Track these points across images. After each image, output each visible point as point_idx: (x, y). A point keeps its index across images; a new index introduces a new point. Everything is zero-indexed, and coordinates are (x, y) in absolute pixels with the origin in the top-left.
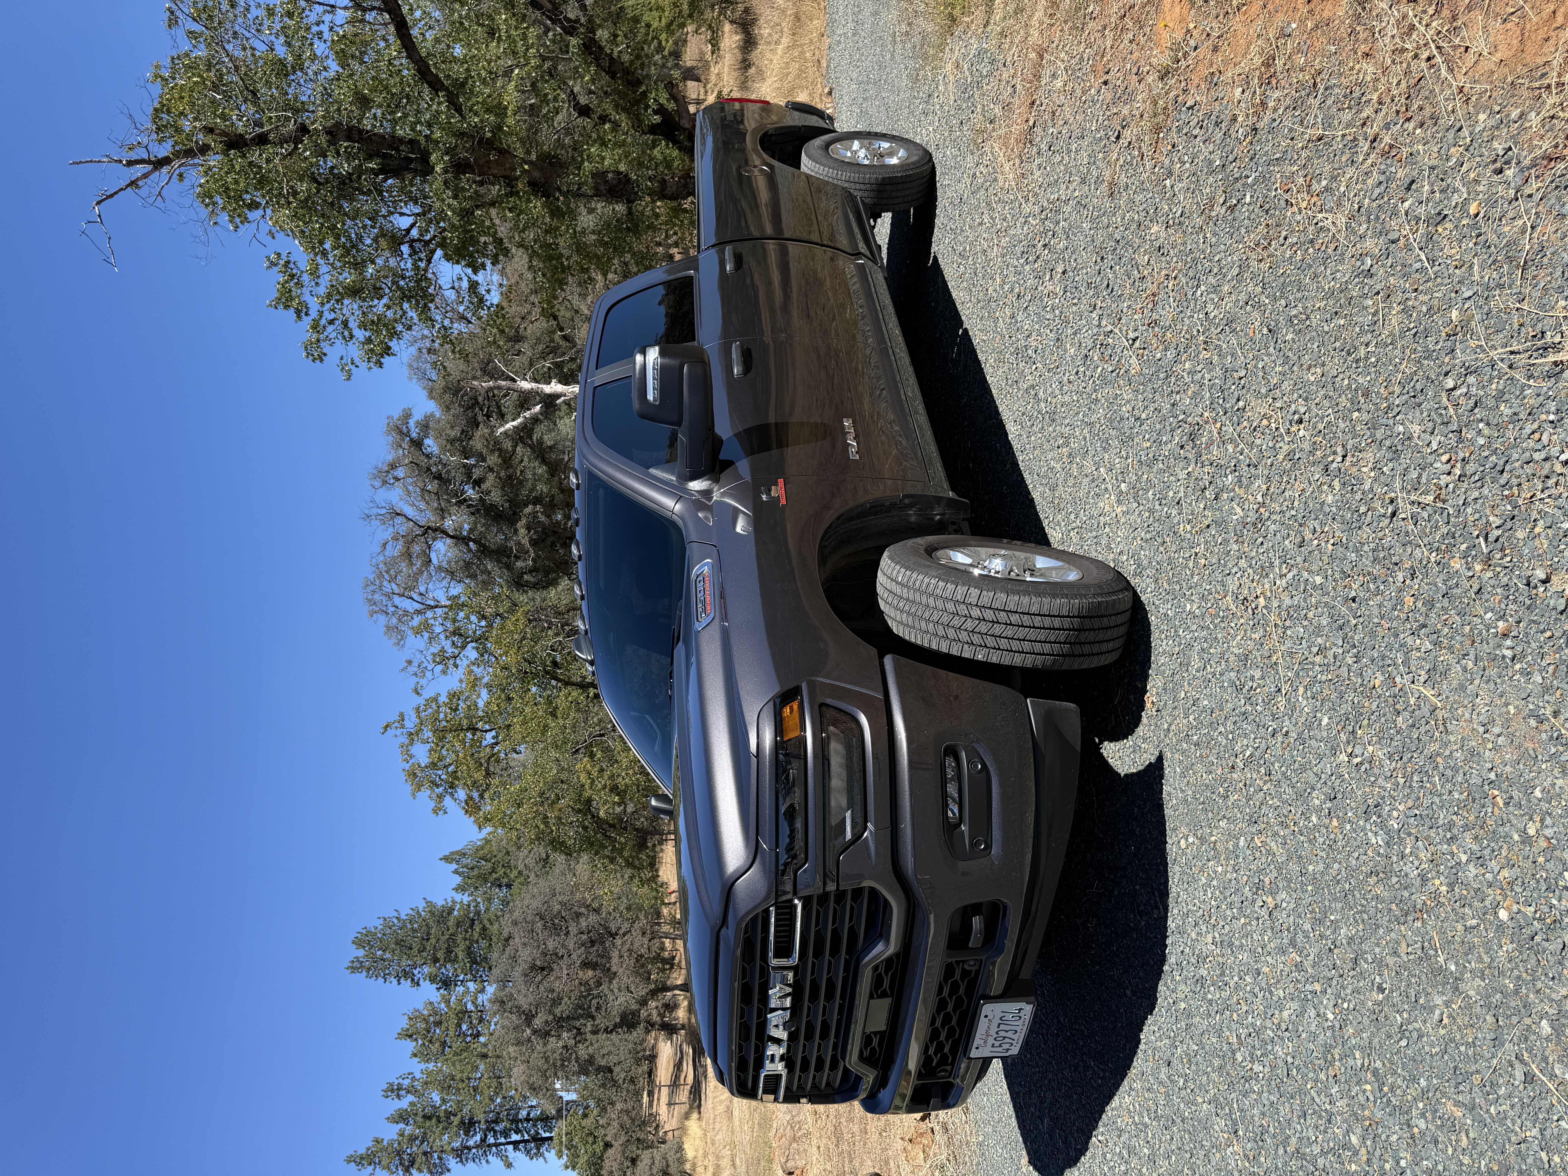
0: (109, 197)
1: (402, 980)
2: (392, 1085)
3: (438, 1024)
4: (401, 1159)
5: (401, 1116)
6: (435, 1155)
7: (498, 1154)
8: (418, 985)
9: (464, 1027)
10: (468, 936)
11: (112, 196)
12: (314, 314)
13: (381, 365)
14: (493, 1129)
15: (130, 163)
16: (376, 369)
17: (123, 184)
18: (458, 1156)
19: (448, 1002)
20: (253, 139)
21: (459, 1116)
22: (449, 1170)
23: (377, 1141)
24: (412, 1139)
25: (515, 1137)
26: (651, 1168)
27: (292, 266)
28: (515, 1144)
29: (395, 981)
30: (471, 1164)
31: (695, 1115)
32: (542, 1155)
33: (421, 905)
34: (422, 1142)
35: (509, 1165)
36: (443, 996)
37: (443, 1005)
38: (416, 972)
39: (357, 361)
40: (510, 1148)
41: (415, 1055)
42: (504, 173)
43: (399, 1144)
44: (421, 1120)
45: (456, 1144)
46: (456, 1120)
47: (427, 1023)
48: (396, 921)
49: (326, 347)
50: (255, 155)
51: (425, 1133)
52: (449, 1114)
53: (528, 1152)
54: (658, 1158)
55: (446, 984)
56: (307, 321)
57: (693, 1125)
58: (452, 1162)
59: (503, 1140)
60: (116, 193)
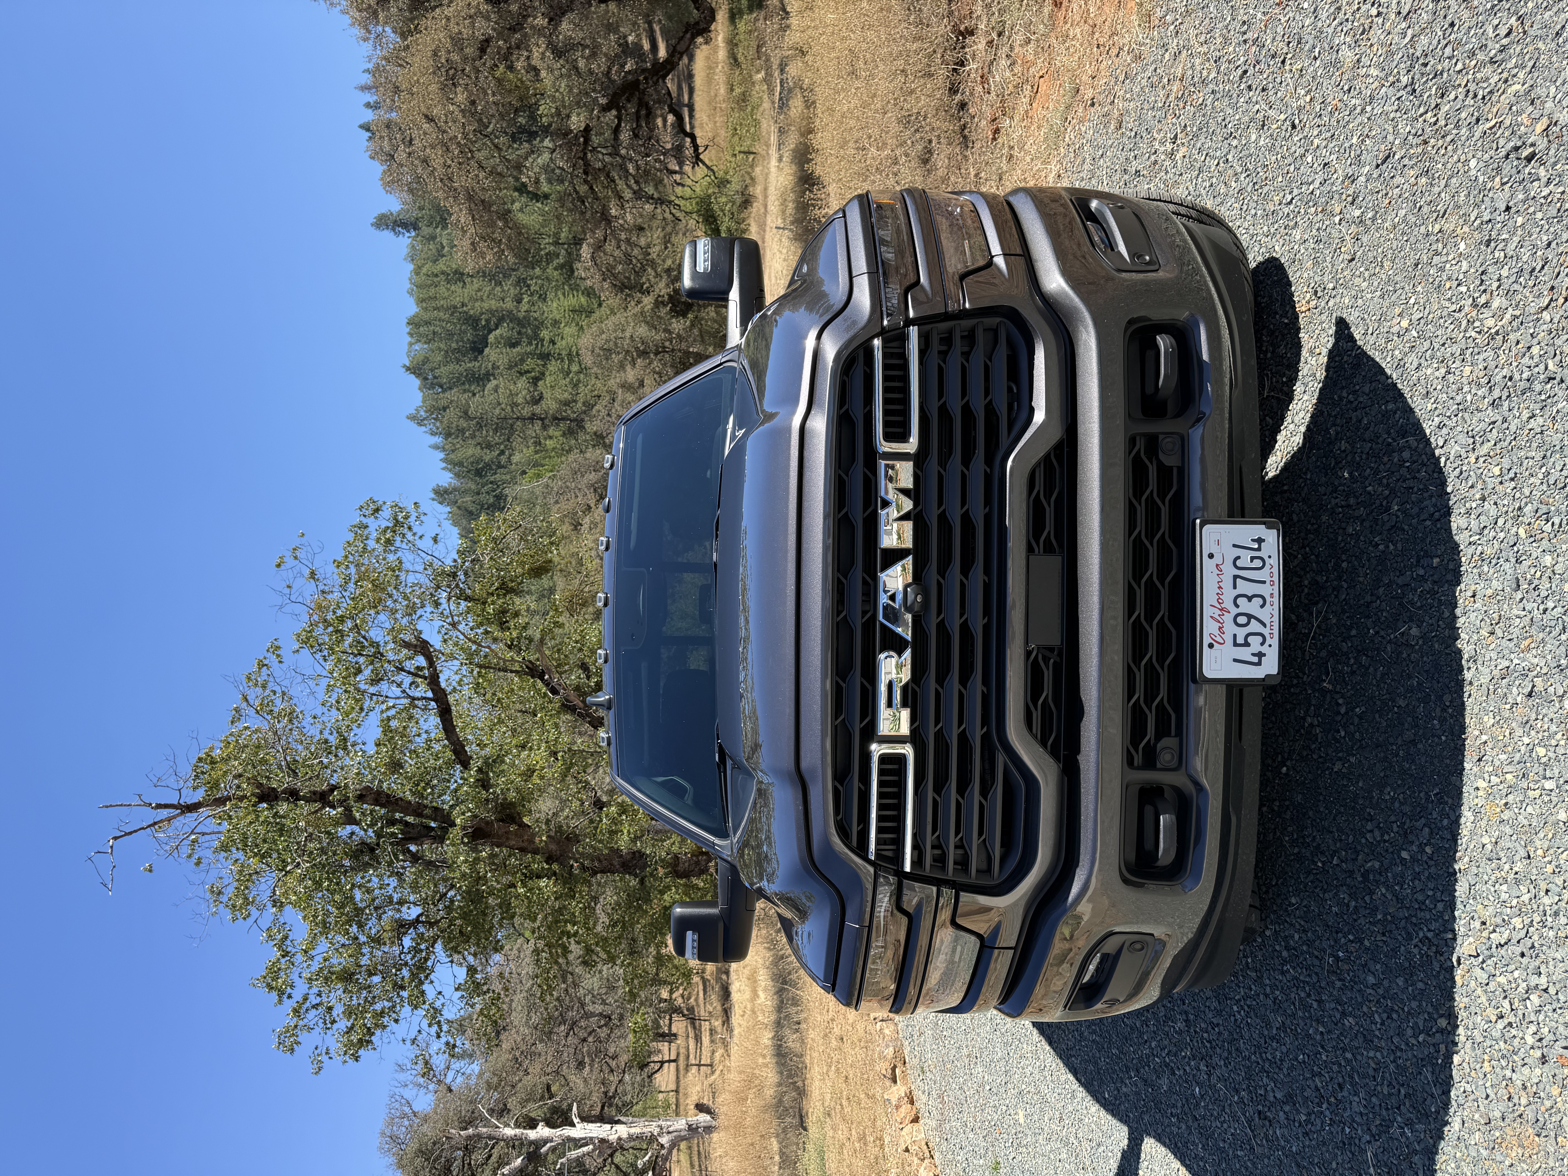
0: (127, 834)
11: (130, 833)
12: (298, 996)
13: (357, 1059)
15: (159, 806)
16: (351, 1062)
17: (145, 825)
20: (284, 792)
27: (288, 942)
39: (333, 1053)
42: (521, 844)
49: (303, 1036)
50: (283, 807)
56: (289, 1005)
60: (135, 831)
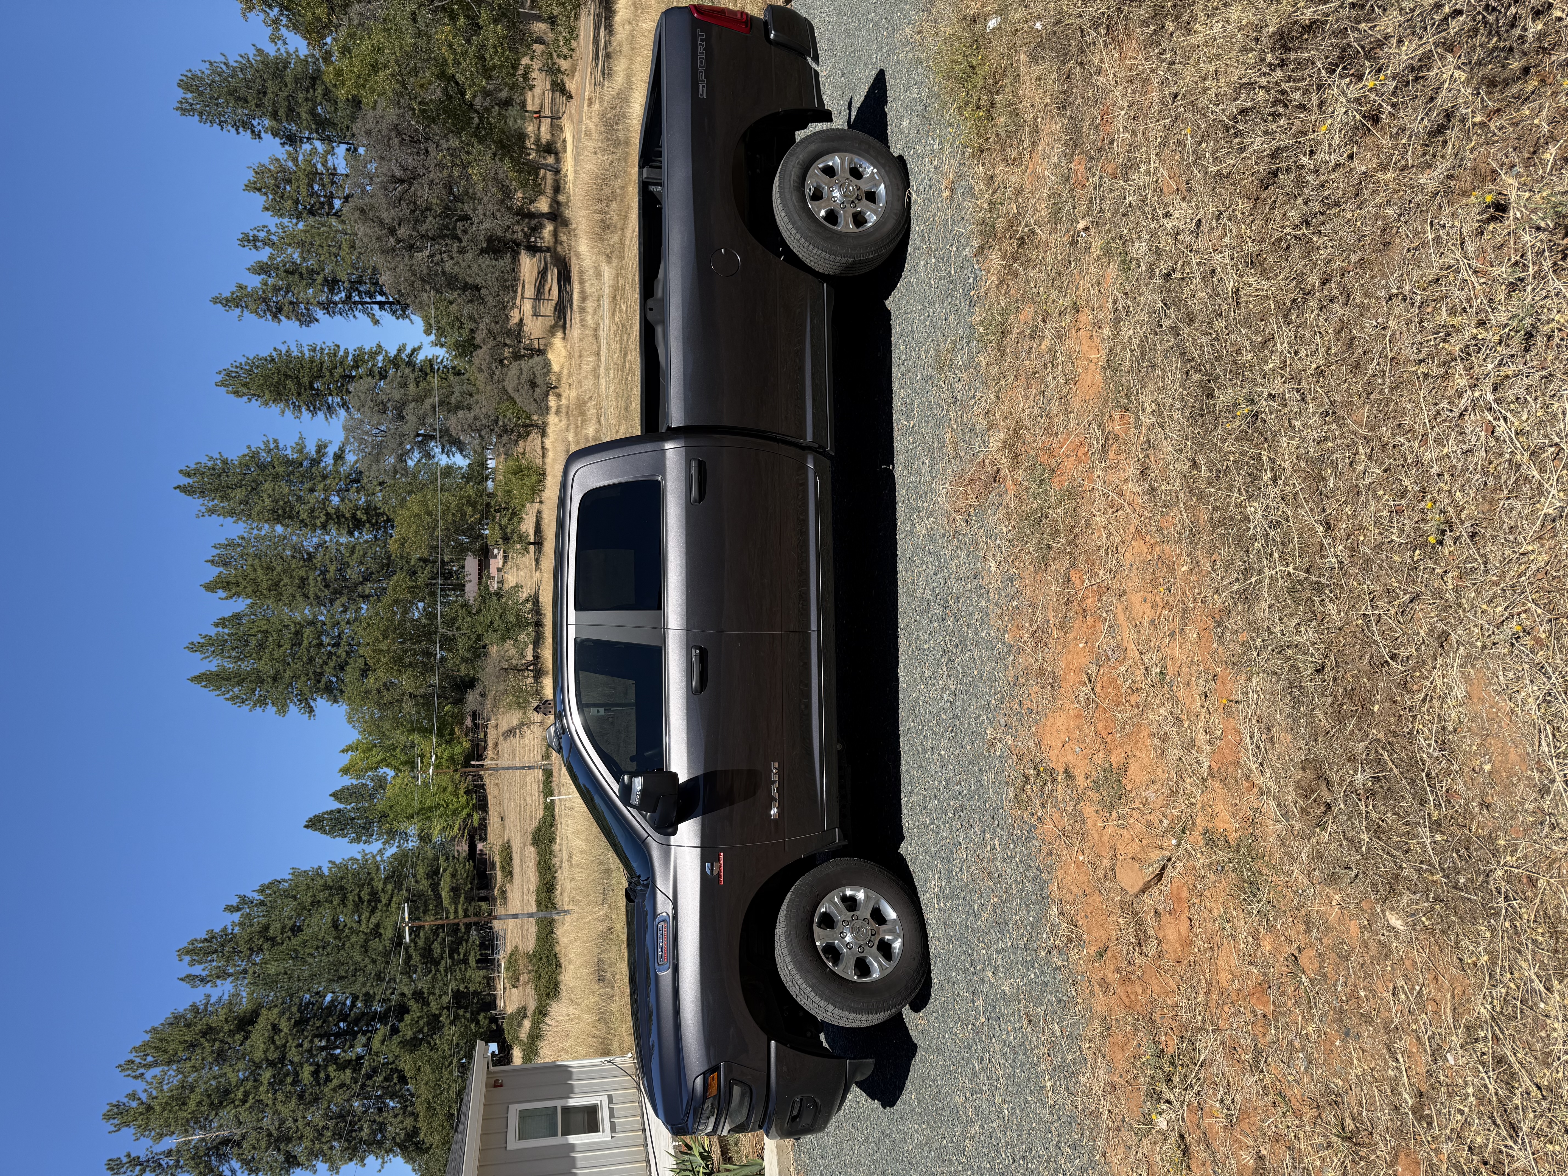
1: (241, 129)
2: (247, 235)
3: (289, 181)
4: (268, 306)
5: (262, 269)
6: (302, 306)
7: (364, 311)
8: (260, 137)
9: (316, 187)
10: (309, 96)
14: (357, 289)
18: (324, 308)
19: (295, 160)
21: (322, 275)
22: (317, 320)
23: (241, 287)
24: (276, 289)
25: (379, 298)
26: (519, 378)
28: (381, 305)
29: (233, 131)
30: (338, 317)
31: (560, 334)
32: (408, 317)
33: (251, 53)
34: (287, 293)
35: (376, 322)
36: (289, 154)
37: (290, 164)
38: (255, 122)
40: (376, 307)
41: (267, 209)
43: (264, 292)
44: (283, 275)
45: (323, 298)
46: (320, 279)
47: (276, 179)
48: (224, 68)
51: (289, 285)
52: (312, 272)
53: (394, 313)
54: (525, 370)
55: (291, 139)
57: (557, 341)
58: (320, 314)
59: (368, 300)
